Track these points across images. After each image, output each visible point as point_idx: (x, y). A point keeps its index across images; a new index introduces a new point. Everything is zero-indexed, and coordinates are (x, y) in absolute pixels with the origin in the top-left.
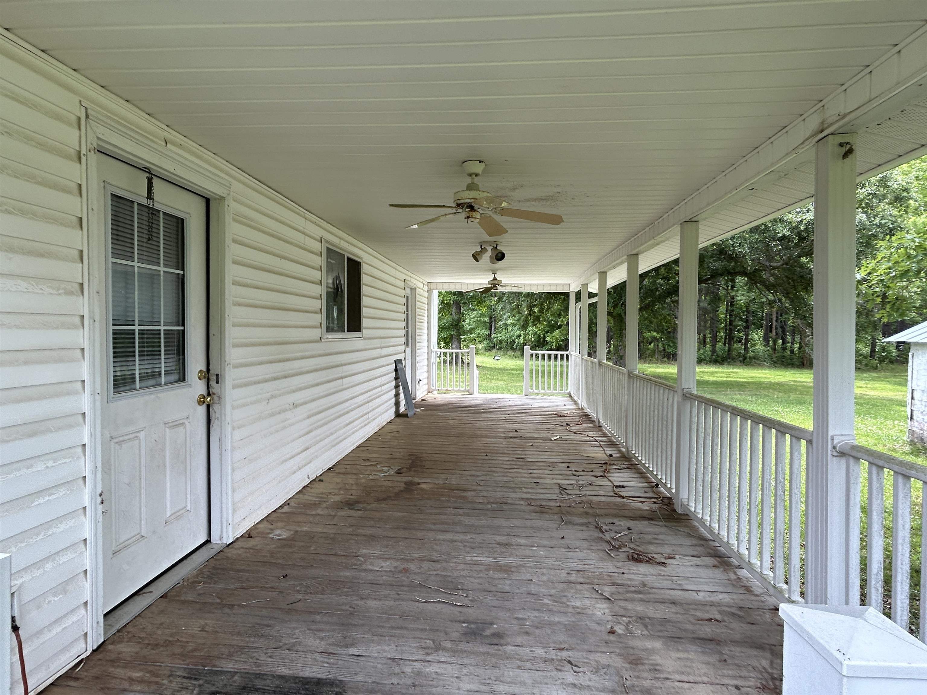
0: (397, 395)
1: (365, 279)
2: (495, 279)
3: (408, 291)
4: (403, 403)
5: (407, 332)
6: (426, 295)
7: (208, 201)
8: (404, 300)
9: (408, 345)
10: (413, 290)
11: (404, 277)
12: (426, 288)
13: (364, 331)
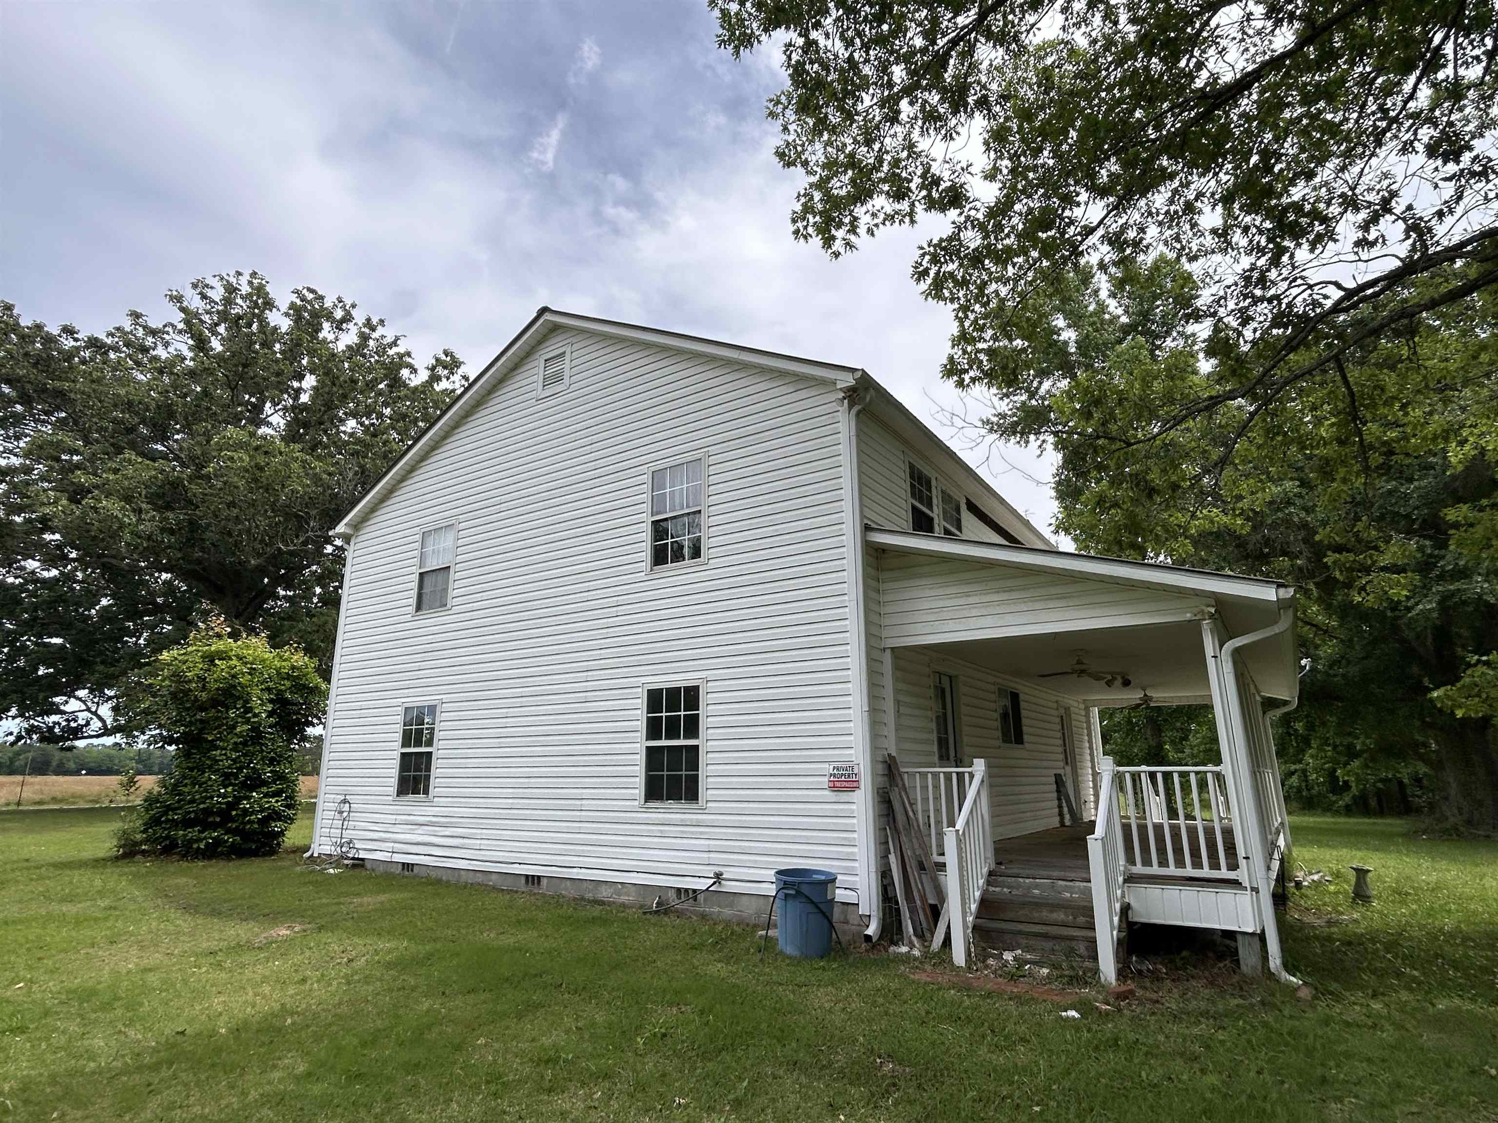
0: (1060, 807)
1: (1023, 705)
2: (1145, 695)
3: (1062, 711)
4: (1067, 817)
5: (1065, 751)
6: (1083, 713)
7: (950, 677)
8: (1058, 720)
9: (1067, 763)
10: (1067, 709)
11: (1056, 698)
12: (1082, 706)
13: (1026, 745)
